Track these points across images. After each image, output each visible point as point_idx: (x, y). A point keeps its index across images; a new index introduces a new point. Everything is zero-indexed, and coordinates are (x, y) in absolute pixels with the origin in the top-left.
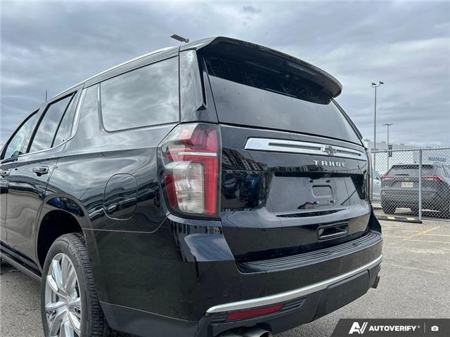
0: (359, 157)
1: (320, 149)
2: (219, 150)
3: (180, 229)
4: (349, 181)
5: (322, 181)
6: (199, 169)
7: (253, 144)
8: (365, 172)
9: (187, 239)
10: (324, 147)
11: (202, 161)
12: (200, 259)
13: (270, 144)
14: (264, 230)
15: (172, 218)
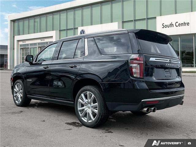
0: (178, 63)
1: (167, 60)
2: (144, 61)
3: (135, 81)
4: (175, 70)
5: (167, 70)
6: (139, 66)
7: (151, 59)
8: (180, 68)
9: (136, 83)
10: (169, 60)
11: (139, 64)
12: (138, 88)
13: (155, 59)
14: (153, 82)
15: (132, 78)
